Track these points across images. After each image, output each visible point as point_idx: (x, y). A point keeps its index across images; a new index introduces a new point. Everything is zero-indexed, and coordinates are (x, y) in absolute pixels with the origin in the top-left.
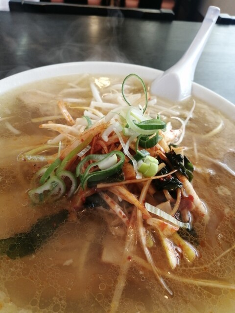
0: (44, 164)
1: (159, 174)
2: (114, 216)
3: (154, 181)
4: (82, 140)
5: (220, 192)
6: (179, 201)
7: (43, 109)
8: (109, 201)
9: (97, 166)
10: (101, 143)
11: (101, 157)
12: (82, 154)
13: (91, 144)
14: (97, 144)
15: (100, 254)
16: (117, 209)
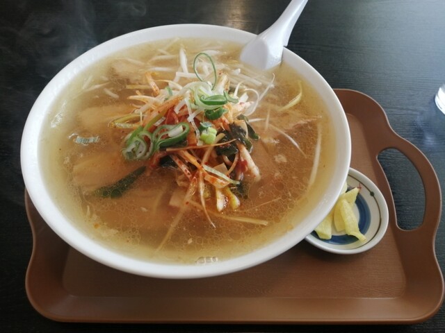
0: (130, 130)
1: (219, 142)
2: (181, 173)
3: (215, 147)
4: (159, 112)
5: (277, 160)
6: (234, 164)
7: (133, 79)
8: (177, 161)
9: (167, 135)
10: (174, 115)
11: (171, 127)
12: (158, 124)
13: (165, 116)
14: (171, 116)
15: (169, 200)
16: (184, 168)
